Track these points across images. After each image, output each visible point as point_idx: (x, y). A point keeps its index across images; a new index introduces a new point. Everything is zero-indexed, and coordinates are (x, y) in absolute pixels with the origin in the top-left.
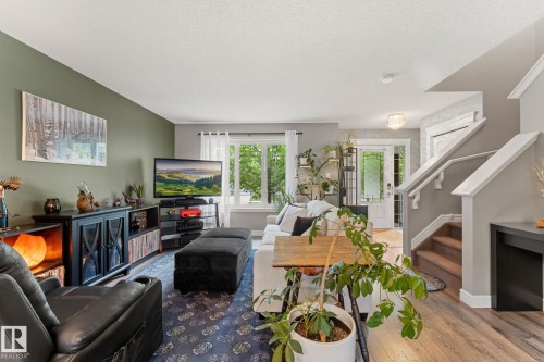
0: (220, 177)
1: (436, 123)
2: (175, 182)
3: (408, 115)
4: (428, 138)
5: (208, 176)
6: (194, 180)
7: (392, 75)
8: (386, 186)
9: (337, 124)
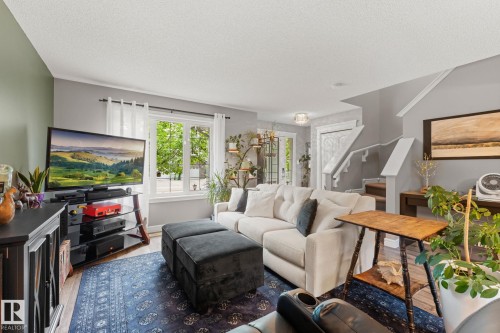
0: (143, 159)
1: (325, 124)
2: (82, 167)
3: (310, 114)
4: (318, 134)
5: (129, 159)
6: (110, 164)
7: (340, 84)
8: (281, 170)
9: (255, 114)
